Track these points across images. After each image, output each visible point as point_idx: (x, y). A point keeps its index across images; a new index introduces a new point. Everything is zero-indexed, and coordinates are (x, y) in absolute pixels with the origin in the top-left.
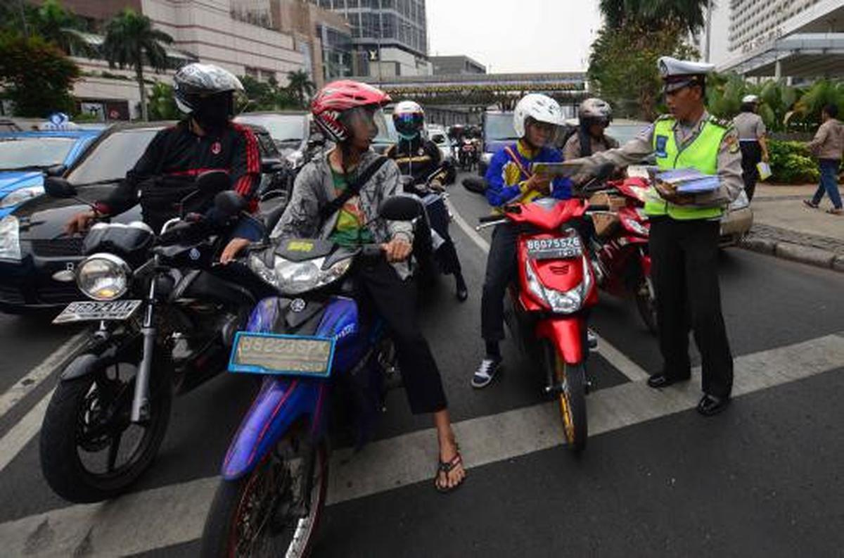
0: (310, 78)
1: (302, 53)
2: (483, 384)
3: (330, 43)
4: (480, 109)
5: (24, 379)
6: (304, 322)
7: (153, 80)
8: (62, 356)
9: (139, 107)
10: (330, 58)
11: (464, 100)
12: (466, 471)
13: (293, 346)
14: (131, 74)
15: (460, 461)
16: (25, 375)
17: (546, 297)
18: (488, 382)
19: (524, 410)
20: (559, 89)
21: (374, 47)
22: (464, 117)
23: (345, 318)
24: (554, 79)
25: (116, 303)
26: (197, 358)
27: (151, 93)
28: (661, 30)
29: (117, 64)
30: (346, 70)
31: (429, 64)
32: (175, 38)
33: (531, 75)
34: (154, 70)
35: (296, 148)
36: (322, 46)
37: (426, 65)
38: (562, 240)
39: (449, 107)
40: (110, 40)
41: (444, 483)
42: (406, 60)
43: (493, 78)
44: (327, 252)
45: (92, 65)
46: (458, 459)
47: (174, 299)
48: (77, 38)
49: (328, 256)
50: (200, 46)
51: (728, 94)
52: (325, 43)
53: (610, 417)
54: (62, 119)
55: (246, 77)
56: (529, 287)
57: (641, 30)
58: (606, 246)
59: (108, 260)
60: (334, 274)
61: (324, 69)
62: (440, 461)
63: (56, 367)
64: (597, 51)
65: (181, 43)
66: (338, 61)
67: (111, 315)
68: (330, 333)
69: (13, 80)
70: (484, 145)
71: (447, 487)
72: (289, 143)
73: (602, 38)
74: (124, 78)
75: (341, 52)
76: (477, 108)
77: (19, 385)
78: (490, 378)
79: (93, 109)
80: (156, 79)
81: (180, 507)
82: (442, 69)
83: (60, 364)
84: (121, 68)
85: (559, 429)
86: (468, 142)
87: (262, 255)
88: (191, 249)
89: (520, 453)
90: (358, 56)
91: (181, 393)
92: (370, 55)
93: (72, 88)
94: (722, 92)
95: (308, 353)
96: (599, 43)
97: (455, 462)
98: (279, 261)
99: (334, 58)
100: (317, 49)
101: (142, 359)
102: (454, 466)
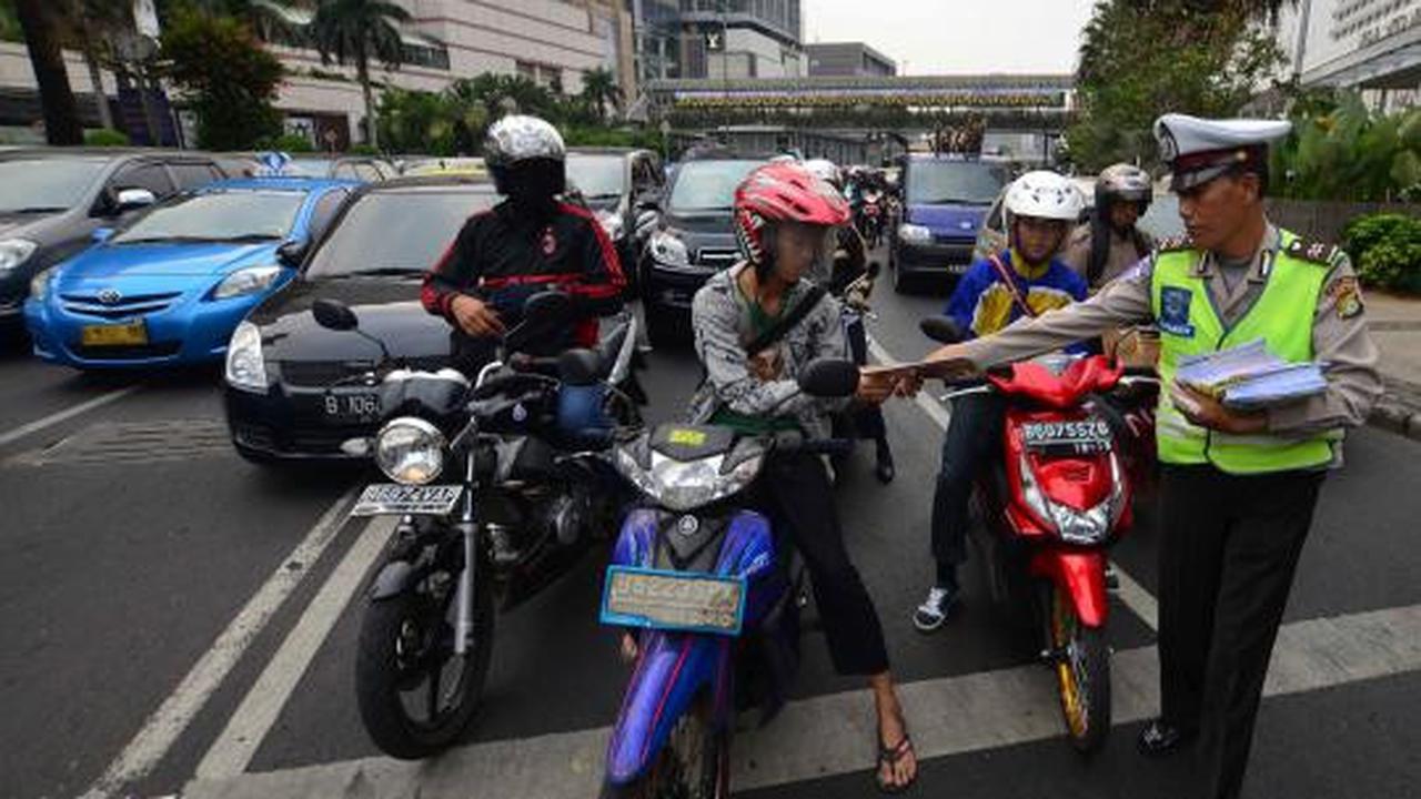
0: (615, 82)
1: (604, 38)
2: (932, 627)
3: (645, 20)
4: (884, 136)
5: (288, 562)
6: (700, 551)
7: (382, 81)
8: (329, 530)
9: (364, 125)
10: (645, 46)
11: (860, 120)
12: (918, 763)
13: (686, 588)
14: (350, 71)
15: (911, 747)
16: (289, 554)
17: (1052, 516)
18: (939, 623)
19: (998, 673)
20: (1019, 104)
21: (717, 27)
22: (858, 149)
23: (753, 544)
24: (1012, 87)
25: (428, 489)
26: (526, 563)
27: (379, 102)
28: (1221, 11)
29: (333, 57)
30: (671, 65)
31: (804, 58)
32: (413, 13)
33: (974, 78)
34: (384, 65)
35: (613, 209)
36: (633, 25)
37: (797, 58)
38: (1080, 424)
39: (835, 131)
40: (321, 18)
41: (888, 779)
42: (766, 48)
43: (908, 83)
44: (725, 446)
45: (299, 58)
46: (906, 744)
47: (499, 482)
48: (273, 16)
49: (728, 451)
50: (449, 26)
51: (1336, 131)
52: (639, 22)
53: (1135, 700)
54: (283, 160)
55: (518, 78)
56: (1021, 497)
57: (1185, 12)
58: (1129, 417)
59: (413, 427)
60: (738, 480)
61: (636, 63)
62: (881, 746)
63: (324, 545)
64: (1094, 40)
65: (421, 21)
66: (656, 51)
67: (425, 507)
68: (734, 568)
69: (196, 87)
70: (905, 210)
71: (893, 784)
72: (601, 201)
73: (1104, 16)
74: (340, 78)
75: (661, 35)
76: (879, 134)
77: (283, 569)
78: (943, 617)
79: (300, 126)
80: (385, 78)
81: (526, 772)
82: (822, 66)
83: (329, 540)
84: (341, 63)
85: (1057, 713)
86: (871, 199)
87: (632, 446)
88: (514, 405)
89: (1000, 743)
90: (690, 42)
91: (506, 609)
92: (708, 42)
93: (275, 97)
94: (1324, 128)
95: (708, 599)
96: (1098, 26)
97: (903, 748)
98: (657, 458)
99: (652, 47)
100: (626, 30)
101: (463, 566)
102: (902, 754)
